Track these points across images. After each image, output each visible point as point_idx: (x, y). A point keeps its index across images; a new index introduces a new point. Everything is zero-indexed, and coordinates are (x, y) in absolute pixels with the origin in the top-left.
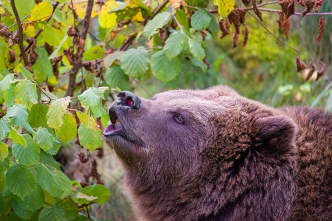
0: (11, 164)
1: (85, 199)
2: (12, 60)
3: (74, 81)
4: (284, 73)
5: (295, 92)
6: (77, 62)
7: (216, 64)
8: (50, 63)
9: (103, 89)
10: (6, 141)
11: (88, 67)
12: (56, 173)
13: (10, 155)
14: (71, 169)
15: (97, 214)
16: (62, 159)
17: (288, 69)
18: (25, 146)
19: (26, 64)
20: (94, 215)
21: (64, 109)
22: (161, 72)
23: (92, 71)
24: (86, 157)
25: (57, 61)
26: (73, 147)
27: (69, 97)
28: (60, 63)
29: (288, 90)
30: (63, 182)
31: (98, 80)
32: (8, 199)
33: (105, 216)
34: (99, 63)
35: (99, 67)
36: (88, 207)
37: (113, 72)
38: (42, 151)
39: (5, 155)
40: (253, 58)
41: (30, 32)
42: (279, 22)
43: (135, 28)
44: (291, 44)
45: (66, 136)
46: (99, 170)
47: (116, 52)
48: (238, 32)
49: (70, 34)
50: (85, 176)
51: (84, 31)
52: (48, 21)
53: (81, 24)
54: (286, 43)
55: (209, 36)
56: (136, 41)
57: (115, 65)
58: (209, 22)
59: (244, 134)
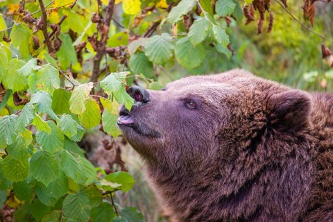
0: (35, 151)
1: (109, 186)
2: (36, 46)
3: (98, 68)
4: (309, 59)
5: (319, 79)
6: (101, 49)
7: (241, 50)
8: (74, 49)
9: (125, 74)
10: (30, 127)
11: (112, 53)
12: (80, 160)
13: (35, 142)
14: (95, 156)
15: (121, 201)
16: (86, 146)
17: (313, 56)
18: (49, 133)
19: (50, 51)
20: (118, 202)
21: (87, 95)
22: (185, 58)
23: (116, 58)
24: (110, 144)
25: (81, 48)
26: (97, 134)
27: (92, 83)
28: (84, 50)
29: (313, 77)
30: (86, 169)
31: (122, 66)
32: (32, 186)
33: (129, 203)
34: (123, 50)
35: (123, 53)
36: (113, 194)
37: (137, 58)
38: (66, 137)
39: (29, 141)
40: (278, 45)
41: (54, 18)
42: (304, 8)
43: (159, 14)
44: (316, 31)
45: (89, 122)
46: (123, 157)
47: (140, 39)
48: (262, 18)
49: (94, 21)
50: (109, 163)
51: (108, 17)
52: (72, 7)
53: (105, 10)
54: (311, 29)
55: (233, 23)
56: (160, 27)
57: (140, 51)
58: (233, 8)
59: (259, 112)
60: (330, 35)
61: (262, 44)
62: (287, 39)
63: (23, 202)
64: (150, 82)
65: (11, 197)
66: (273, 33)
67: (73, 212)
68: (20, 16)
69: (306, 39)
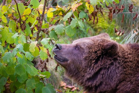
0: (17, 64)
1: (42, 76)
2: (17, 28)
3: (39, 36)
4: (110, 33)
6: (40, 29)
7: (87, 30)
8: (30, 30)
9: (49, 39)
11: (43, 31)
12: (32, 68)
13: (17, 61)
14: (37, 66)
16: (34, 62)
17: (112, 32)
18: (22, 58)
19: (22, 30)
20: (45, 82)
21: (36, 46)
22: (69, 33)
23: (44, 32)
24: (42, 62)
25: (33, 29)
26: (38, 58)
27: (37, 41)
28: (34, 29)
30: (35, 70)
31: (47, 36)
32: (16, 76)
34: (47, 29)
35: (47, 31)
36: (43, 79)
37: (52, 32)
38: (27, 59)
39: (15, 61)
40: (100, 28)
41: (24, 19)
42: (109, 16)
43: (59, 17)
44: (113, 23)
45: (35, 54)
46: (47, 66)
47: (53, 26)
48: (95, 19)
49: (37, 19)
50: (42, 68)
51: (42, 18)
52: (30, 15)
53: (41, 16)
54: (111, 23)
55: (85, 21)
56: (60, 22)
57: (53, 30)
58: (85, 16)
59: (99, 50)
60: (118, 25)
61: (94, 28)
62: (103, 26)
63: (13, 82)
64: (57, 41)
65: (9, 80)
66: (98, 24)
67: (30, 85)
68: (12, 18)
69: (109, 26)
